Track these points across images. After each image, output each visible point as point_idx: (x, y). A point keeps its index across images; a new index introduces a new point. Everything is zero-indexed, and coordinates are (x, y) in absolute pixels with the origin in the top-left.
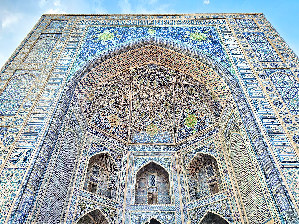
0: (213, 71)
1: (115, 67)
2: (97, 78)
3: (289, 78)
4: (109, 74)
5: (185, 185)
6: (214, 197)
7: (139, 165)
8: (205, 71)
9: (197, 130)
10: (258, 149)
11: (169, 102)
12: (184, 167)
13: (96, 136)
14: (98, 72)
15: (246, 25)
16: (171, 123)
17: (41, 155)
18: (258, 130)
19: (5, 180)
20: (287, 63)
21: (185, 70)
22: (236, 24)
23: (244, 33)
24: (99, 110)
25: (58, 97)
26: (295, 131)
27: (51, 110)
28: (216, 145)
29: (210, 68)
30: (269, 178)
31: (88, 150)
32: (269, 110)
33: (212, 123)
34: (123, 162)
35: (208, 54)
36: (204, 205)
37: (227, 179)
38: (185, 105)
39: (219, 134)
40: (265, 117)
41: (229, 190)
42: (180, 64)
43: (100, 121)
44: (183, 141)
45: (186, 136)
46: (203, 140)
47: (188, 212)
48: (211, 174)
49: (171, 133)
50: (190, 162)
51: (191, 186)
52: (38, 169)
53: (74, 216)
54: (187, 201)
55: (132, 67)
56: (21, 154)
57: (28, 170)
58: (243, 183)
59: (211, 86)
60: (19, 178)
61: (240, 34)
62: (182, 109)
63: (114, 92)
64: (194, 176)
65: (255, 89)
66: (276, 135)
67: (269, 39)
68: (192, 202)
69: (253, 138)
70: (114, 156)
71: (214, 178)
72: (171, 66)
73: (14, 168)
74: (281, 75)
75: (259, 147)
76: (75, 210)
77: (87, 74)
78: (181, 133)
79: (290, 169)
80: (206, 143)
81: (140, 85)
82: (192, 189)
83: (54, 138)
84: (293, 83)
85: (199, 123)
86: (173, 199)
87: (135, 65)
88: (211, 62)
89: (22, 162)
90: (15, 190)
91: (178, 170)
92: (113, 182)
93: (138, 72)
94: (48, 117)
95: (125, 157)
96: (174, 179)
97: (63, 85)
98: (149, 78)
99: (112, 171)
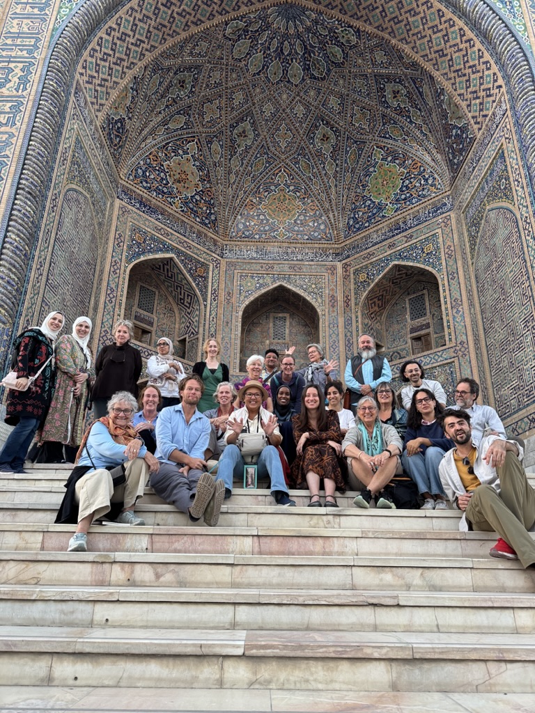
0: (466, 28)
1: (184, 10)
2: (133, 41)
4: (167, 30)
6: (422, 359)
8: (440, 27)
9: (399, 205)
11: (331, 129)
12: (356, 298)
13: (141, 213)
14: (137, 22)
16: (333, 189)
17: (13, 236)
21: (384, 27)
24: (144, 143)
25: (35, 88)
27: (18, 124)
28: (441, 243)
29: (455, 19)
31: (125, 247)
33: (439, 187)
34: (210, 284)
37: (457, 320)
38: (373, 140)
39: (453, 215)
41: (458, 343)
42: (371, 8)
43: (148, 174)
44: (358, 237)
45: (367, 225)
46: (410, 231)
48: (419, 313)
49: (331, 216)
50: (372, 285)
52: (10, 270)
55: (233, 14)
58: (497, 325)
59: (450, 79)
62: (364, 151)
63: (182, 93)
64: (378, 318)
70: (189, 266)
71: (425, 323)
72: (343, 12)
77: (106, 26)
78: (357, 216)
80: (418, 240)
81: (254, 75)
83: (38, 197)
85: (404, 189)
87: (239, 7)
91: (340, 303)
92: (188, 327)
93: (248, 32)
94: (14, 142)
95: (216, 271)
96: (330, 324)
97: (42, 55)
98: (280, 51)
99: (185, 303)
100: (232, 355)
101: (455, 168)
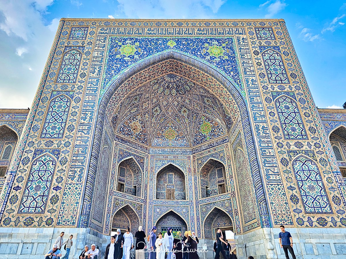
1: (137, 82)
3: (291, 102)
4: (132, 88)
5: (198, 185)
6: (221, 196)
7: (159, 167)
8: (220, 88)
9: (211, 137)
10: (253, 168)
11: (187, 109)
12: (198, 170)
13: (122, 144)
14: (123, 89)
15: (264, 36)
16: (188, 128)
17: (91, 173)
18: (256, 153)
19: (69, 192)
20: (293, 85)
22: (255, 34)
23: (260, 47)
24: (123, 119)
25: (94, 121)
26: (284, 154)
27: (90, 134)
28: (225, 153)
30: (257, 192)
31: (117, 158)
32: (268, 135)
33: (224, 133)
34: (145, 165)
35: (223, 73)
36: (212, 202)
37: (231, 183)
38: (201, 113)
39: (229, 144)
40: (264, 141)
41: (232, 192)
42: (198, 78)
43: (124, 129)
44: (197, 146)
45: (200, 142)
46: (215, 147)
47: (199, 206)
48: (220, 175)
49: (188, 137)
50: (203, 165)
51: (203, 186)
52: (90, 184)
53: (111, 211)
54: (199, 198)
55: (153, 79)
56: (76, 172)
57: (83, 184)
59: (224, 102)
60: (78, 191)
61: (256, 49)
62: (198, 116)
63: (136, 101)
64: (206, 176)
65: (260, 114)
66: (268, 158)
67: (283, 56)
68: (203, 199)
69: (251, 159)
70: (138, 160)
71: (222, 180)
72: (189, 78)
73: (73, 183)
74: (285, 99)
75: (254, 167)
76: (112, 207)
77: (114, 94)
78: (197, 138)
79: (273, 185)
80: (218, 151)
81: (160, 94)
82: (204, 188)
83: (96, 158)
84: (293, 108)
85: (213, 131)
86: (187, 196)
87: (155, 77)
88: (226, 83)
89: (78, 178)
90: (78, 200)
91: (192, 171)
92: (137, 182)
93: (158, 82)
94: (89, 140)
95: (147, 160)
96: (189, 179)
97: (96, 108)
98: (168, 87)
99: (136, 172)
100: (153, 193)
101: (229, 128)
